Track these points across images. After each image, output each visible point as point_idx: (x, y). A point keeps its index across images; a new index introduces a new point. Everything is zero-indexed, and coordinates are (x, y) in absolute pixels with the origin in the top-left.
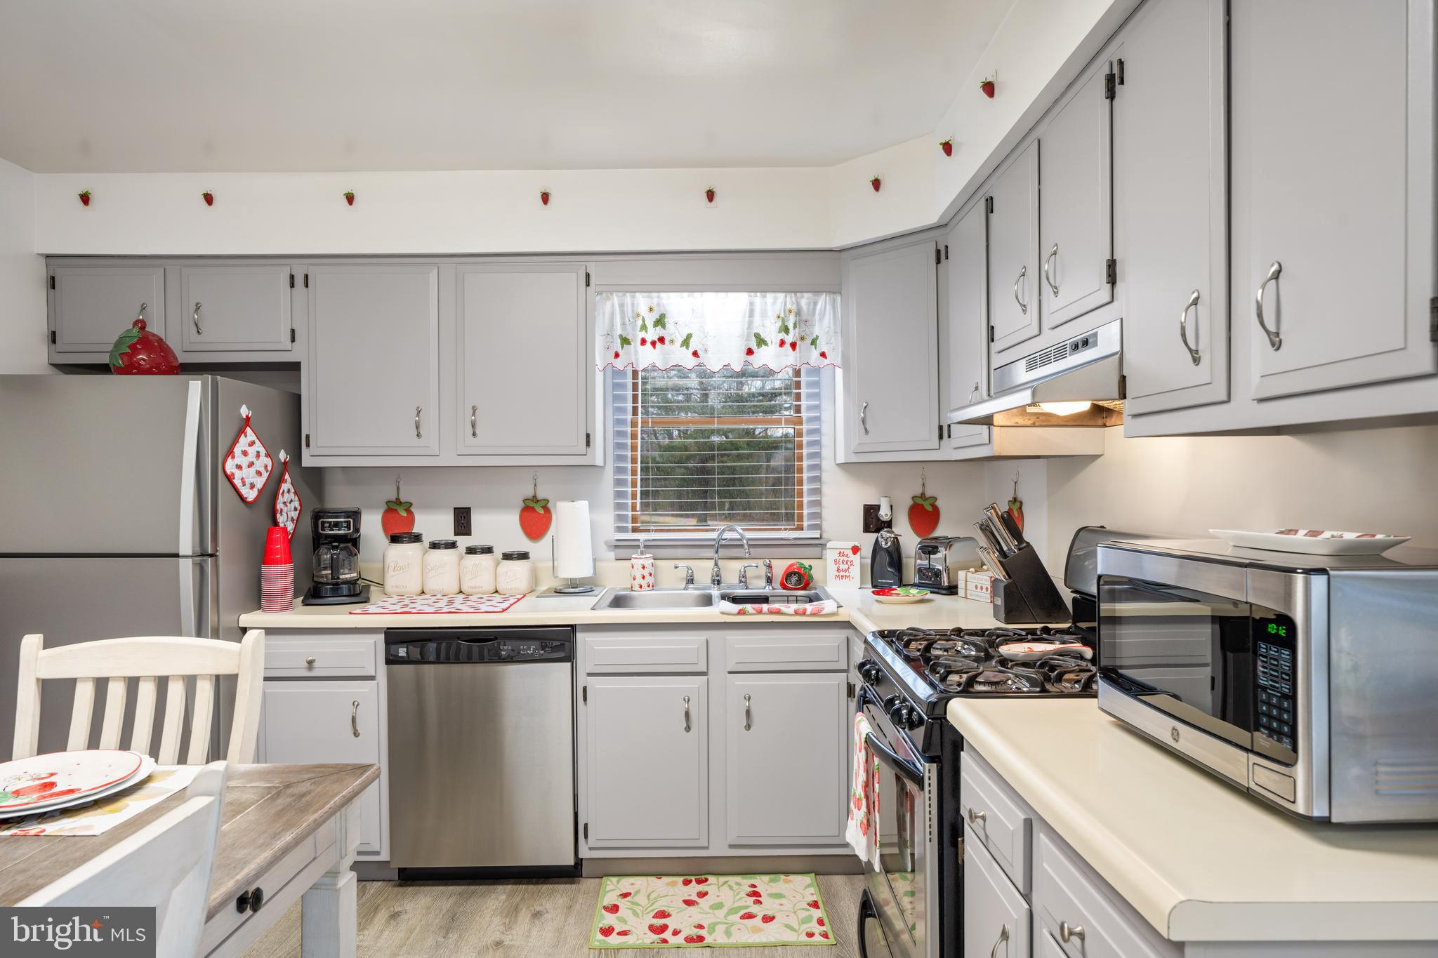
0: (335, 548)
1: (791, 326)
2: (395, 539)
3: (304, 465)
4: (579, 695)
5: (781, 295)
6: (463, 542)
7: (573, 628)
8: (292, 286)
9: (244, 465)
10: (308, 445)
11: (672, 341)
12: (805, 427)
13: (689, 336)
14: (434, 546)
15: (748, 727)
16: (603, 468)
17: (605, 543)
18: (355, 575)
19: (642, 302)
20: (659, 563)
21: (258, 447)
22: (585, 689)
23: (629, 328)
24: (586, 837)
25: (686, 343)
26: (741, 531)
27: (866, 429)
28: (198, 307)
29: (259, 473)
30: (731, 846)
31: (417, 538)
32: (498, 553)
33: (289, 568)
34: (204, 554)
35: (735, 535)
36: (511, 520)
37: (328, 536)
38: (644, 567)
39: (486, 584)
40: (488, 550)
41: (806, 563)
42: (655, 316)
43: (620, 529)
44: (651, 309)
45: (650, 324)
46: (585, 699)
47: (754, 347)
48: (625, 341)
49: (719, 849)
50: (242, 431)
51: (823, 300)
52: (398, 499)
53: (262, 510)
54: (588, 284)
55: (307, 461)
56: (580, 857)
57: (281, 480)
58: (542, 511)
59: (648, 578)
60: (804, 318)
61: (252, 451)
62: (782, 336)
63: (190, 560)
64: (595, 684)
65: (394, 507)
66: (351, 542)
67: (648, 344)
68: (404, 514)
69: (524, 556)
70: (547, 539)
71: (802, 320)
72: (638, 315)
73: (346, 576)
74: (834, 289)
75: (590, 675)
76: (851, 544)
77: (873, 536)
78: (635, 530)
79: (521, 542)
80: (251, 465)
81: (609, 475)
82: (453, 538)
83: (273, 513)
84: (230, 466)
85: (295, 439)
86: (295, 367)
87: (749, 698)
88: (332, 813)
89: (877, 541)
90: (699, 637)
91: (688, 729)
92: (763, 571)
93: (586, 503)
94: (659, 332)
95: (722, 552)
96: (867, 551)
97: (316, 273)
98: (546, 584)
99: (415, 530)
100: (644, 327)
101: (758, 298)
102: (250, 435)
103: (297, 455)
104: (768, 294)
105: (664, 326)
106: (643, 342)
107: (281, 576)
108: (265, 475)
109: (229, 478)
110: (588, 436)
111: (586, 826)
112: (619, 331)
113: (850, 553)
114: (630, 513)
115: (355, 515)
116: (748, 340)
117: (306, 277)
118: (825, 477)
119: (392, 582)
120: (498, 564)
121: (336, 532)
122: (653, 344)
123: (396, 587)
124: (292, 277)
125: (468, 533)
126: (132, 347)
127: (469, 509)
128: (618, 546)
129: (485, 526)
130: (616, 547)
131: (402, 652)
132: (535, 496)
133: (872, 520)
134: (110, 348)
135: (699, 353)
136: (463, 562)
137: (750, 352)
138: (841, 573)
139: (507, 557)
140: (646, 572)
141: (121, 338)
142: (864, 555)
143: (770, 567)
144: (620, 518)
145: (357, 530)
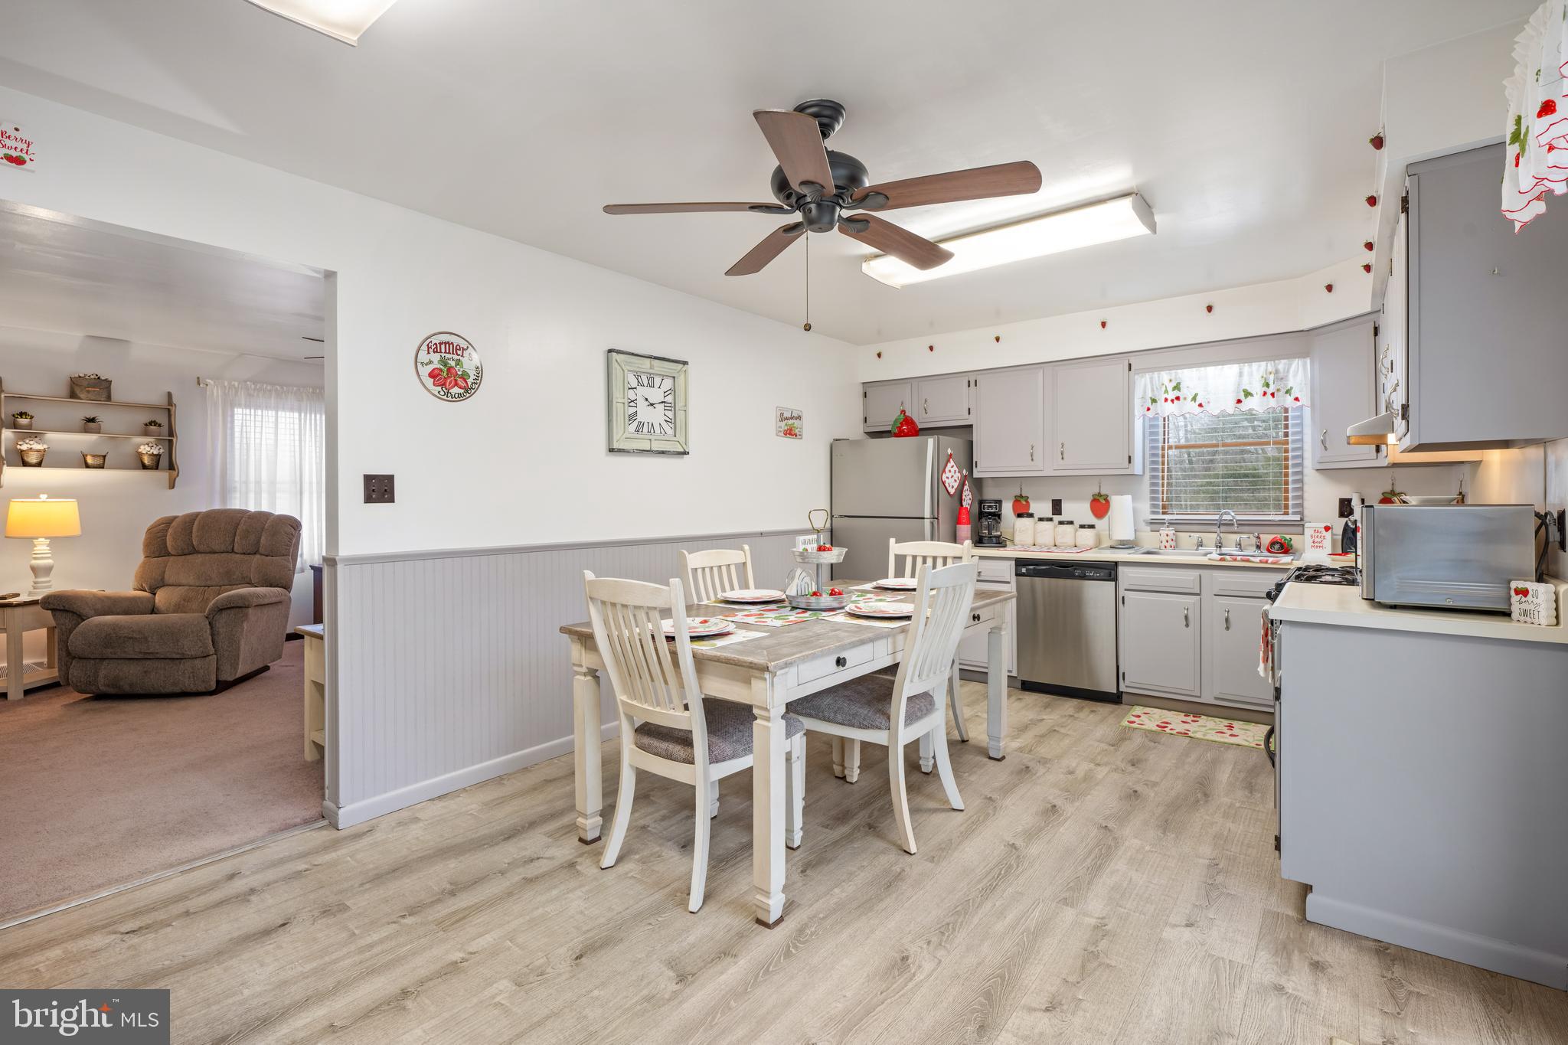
0: (990, 519)
1: (1271, 383)
2: (1020, 516)
3: (974, 476)
4: (1119, 601)
5: (1263, 364)
6: (1057, 518)
7: (1116, 564)
8: (969, 386)
9: (950, 477)
10: (976, 467)
11: (1185, 399)
12: (1290, 446)
13: (1196, 395)
14: (1041, 519)
15: (1228, 628)
16: (1142, 476)
17: (1144, 521)
18: (999, 533)
19: (1165, 376)
20: (1178, 533)
21: (955, 468)
22: (1123, 597)
23: (1156, 392)
24: (1124, 679)
25: (1194, 399)
26: (1233, 514)
27: (1325, 447)
28: (926, 401)
29: (955, 481)
30: (1216, 698)
31: (1031, 516)
32: (1077, 524)
33: (969, 526)
34: (935, 518)
35: (1229, 517)
36: (1086, 506)
37: (986, 512)
38: (1167, 535)
39: (1069, 540)
40: (1071, 523)
41: (1288, 537)
42: (1174, 384)
43: (1153, 513)
44: (1170, 381)
45: (1170, 389)
46: (1123, 603)
47: (1242, 397)
48: (1154, 401)
49: (1208, 698)
50: (948, 461)
51: (1296, 364)
52: (1021, 495)
53: (956, 498)
54: (1130, 370)
55: (976, 475)
56: (1121, 690)
57: (964, 485)
58: (1104, 502)
59: (1170, 543)
60: (1281, 375)
61: (953, 470)
62: (1265, 389)
63: (929, 520)
64: (1129, 595)
65: (1019, 499)
66: (997, 516)
67: (1169, 401)
68: (1024, 503)
69: (1092, 527)
70: (1106, 519)
71: (1280, 378)
72: (1163, 384)
73: (994, 533)
74: (1303, 354)
75: (1126, 590)
76: (1325, 525)
77: (1345, 520)
78: (1164, 513)
79: (1091, 519)
80: (952, 477)
81: (1147, 480)
82: (1052, 516)
83: (961, 500)
84: (944, 478)
85: (970, 463)
86: (971, 426)
87: (1228, 612)
88: (1000, 601)
89: (1347, 523)
90: (1196, 573)
91: (1187, 625)
92: (1254, 540)
93: (1130, 496)
94: (1176, 393)
95: (1223, 528)
96: (1339, 530)
97: (980, 379)
98: (1106, 543)
99: (1031, 511)
100: (1166, 391)
101: (1246, 367)
102: (952, 463)
103: (971, 471)
104: (1253, 364)
105: (1179, 390)
106: (1166, 400)
107: (965, 530)
108: (958, 481)
109: (944, 483)
110: (1130, 457)
111: (1124, 674)
112: (1150, 395)
113: (1323, 530)
114: (1161, 503)
115: (999, 502)
116: (1238, 392)
117: (976, 381)
118: (1306, 479)
119: (1017, 539)
120: (1076, 531)
121: (990, 510)
122: (1172, 401)
123: (1021, 541)
124: (969, 382)
125: (1060, 514)
126: (901, 423)
127: (1060, 500)
128: (1152, 523)
129: (1069, 510)
130: (1151, 523)
131: (1024, 570)
132: (1099, 493)
133: (1345, 509)
134: (892, 423)
135: (1203, 404)
136: (1057, 529)
137: (1239, 401)
138: (1316, 544)
139: (1082, 527)
140: (1169, 539)
141: (896, 419)
142: (1334, 532)
143: (1258, 538)
144: (1154, 506)
145: (1000, 510)
